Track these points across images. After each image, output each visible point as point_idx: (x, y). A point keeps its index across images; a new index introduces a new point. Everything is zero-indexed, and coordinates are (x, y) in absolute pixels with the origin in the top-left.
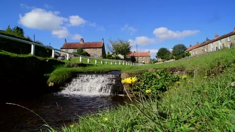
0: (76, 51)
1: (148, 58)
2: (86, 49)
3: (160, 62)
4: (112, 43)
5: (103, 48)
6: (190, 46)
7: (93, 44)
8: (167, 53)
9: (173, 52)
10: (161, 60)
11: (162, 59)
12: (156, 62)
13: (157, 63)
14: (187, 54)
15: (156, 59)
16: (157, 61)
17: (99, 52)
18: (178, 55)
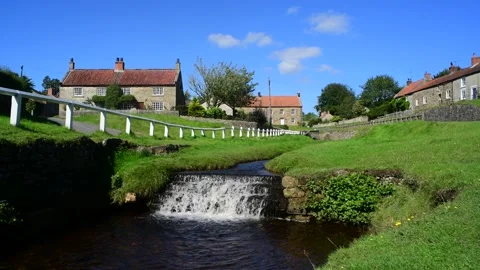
0: (102, 93)
1: (297, 111)
2: (131, 88)
3: (326, 122)
4: (203, 73)
5: (179, 85)
6: (409, 82)
7: (150, 73)
8: (346, 99)
9: (364, 96)
10: (329, 116)
11: (332, 113)
12: (316, 123)
13: (319, 125)
14: (398, 104)
15: (317, 113)
16: (320, 121)
17: (168, 97)
18: (377, 104)
